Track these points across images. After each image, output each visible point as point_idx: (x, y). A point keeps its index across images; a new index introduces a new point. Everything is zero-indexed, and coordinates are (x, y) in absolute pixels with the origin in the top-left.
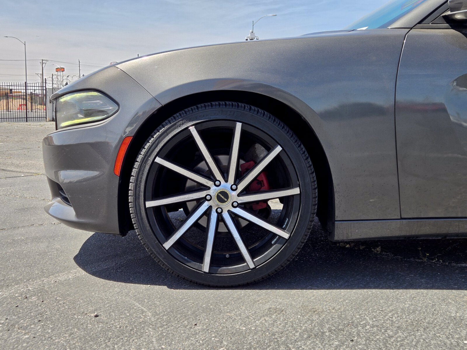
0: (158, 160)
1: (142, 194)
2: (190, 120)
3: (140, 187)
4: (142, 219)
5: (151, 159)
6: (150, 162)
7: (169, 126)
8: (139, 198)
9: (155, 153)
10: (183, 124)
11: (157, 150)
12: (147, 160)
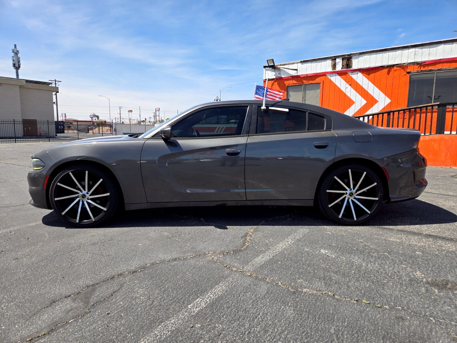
0: (58, 184)
1: (53, 196)
2: (70, 170)
3: (52, 193)
4: (54, 204)
5: (56, 183)
6: (55, 185)
7: (62, 172)
8: (52, 197)
9: (57, 182)
10: (67, 171)
11: (58, 180)
12: (55, 184)
